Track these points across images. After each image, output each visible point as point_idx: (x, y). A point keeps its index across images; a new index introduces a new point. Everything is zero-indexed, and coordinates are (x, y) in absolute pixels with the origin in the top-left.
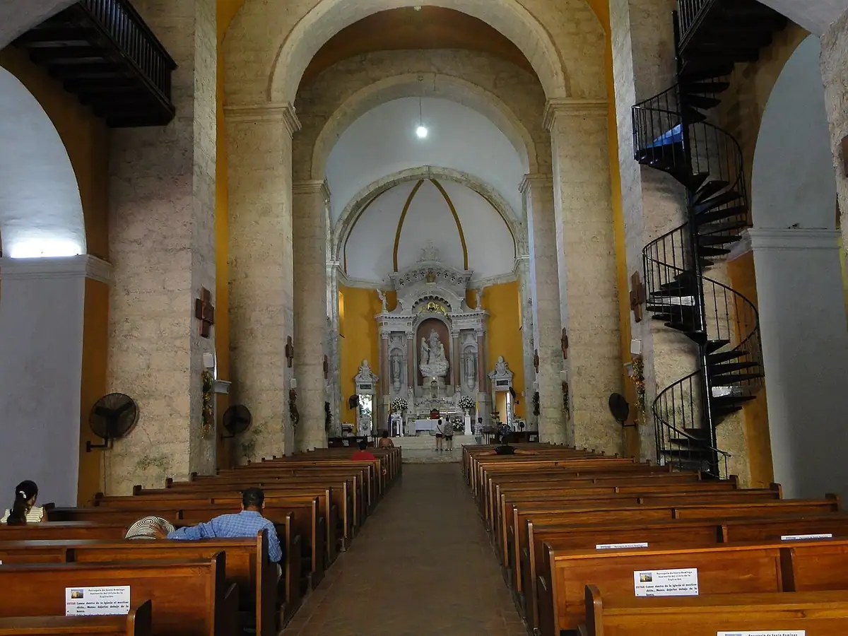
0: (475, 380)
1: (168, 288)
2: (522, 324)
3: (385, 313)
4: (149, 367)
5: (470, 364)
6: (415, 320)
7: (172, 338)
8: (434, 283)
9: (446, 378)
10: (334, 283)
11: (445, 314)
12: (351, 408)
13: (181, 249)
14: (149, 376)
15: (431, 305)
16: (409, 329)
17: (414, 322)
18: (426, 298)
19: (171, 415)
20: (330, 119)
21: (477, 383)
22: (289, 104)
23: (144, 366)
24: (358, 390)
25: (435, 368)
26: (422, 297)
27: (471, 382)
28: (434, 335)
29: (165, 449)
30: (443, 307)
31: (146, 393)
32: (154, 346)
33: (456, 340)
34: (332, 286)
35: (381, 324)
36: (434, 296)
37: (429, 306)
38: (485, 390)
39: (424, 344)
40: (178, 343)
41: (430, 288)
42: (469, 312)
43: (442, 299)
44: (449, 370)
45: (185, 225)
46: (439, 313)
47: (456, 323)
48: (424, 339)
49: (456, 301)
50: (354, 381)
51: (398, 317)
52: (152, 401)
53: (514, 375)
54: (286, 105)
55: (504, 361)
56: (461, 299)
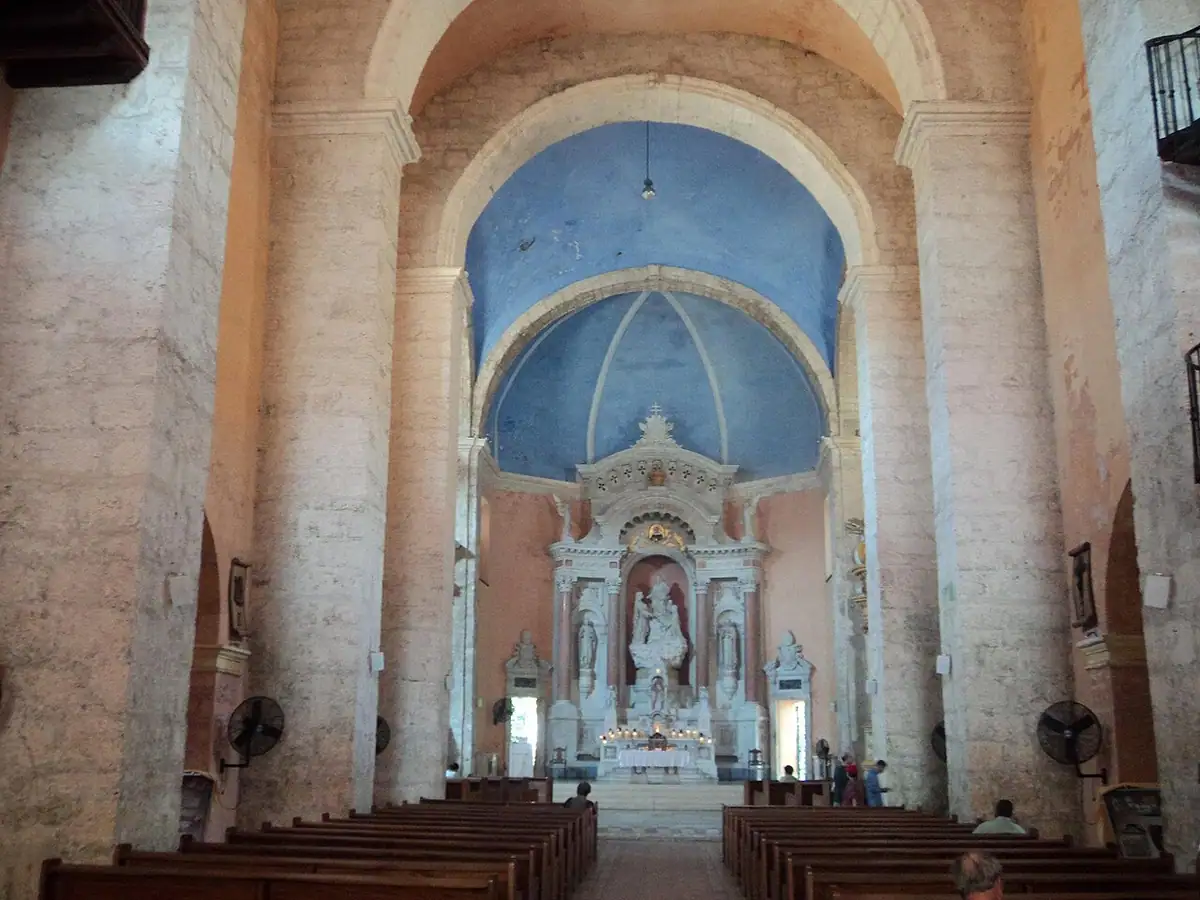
0: (737, 676)
1: (102, 424)
2: (834, 568)
3: (567, 540)
4: (44, 596)
5: (728, 645)
6: (625, 557)
7: (101, 533)
8: (663, 488)
9: (681, 673)
10: (474, 481)
11: (683, 549)
12: (495, 723)
13: (135, 341)
14: (44, 615)
15: (657, 529)
16: (614, 576)
17: (621, 562)
18: (646, 516)
19: (84, 707)
20: (478, 155)
21: (742, 683)
22: (400, 104)
23: (34, 593)
24: (511, 686)
25: (658, 650)
26: (640, 514)
27: (729, 681)
28: (659, 588)
29: (63, 786)
30: (679, 534)
31: (32, 655)
32: (59, 550)
33: (701, 598)
34: (470, 486)
35: (560, 563)
36: (663, 512)
37: (652, 532)
38: (756, 699)
39: (639, 605)
40: (113, 544)
41: (654, 498)
42: (730, 545)
43: (677, 519)
44: (687, 658)
45: (149, 289)
46: (670, 545)
47: (703, 565)
48: (639, 595)
49: (705, 523)
50: (504, 669)
51: (592, 550)
52: (44, 672)
53: (813, 669)
54: (392, 105)
55: (794, 642)
56: (715, 519)
